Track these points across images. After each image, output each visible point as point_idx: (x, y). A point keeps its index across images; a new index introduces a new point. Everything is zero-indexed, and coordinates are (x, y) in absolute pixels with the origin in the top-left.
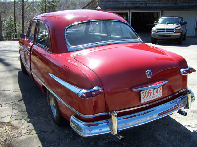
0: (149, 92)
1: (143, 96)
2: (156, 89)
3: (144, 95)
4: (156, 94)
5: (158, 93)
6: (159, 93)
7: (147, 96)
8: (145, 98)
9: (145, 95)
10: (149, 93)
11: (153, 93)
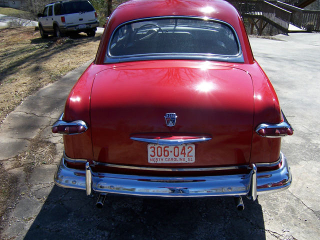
0: (166, 149)
1: (153, 153)
2: (181, 148)
3: (154, 151)
4: (181, 156)
5: (186, 155)
6: (188, 156)
7: (159, 154)
8: (156, 157)
9: (156, 151)
10: (165, 151)
11: (173, 152)
